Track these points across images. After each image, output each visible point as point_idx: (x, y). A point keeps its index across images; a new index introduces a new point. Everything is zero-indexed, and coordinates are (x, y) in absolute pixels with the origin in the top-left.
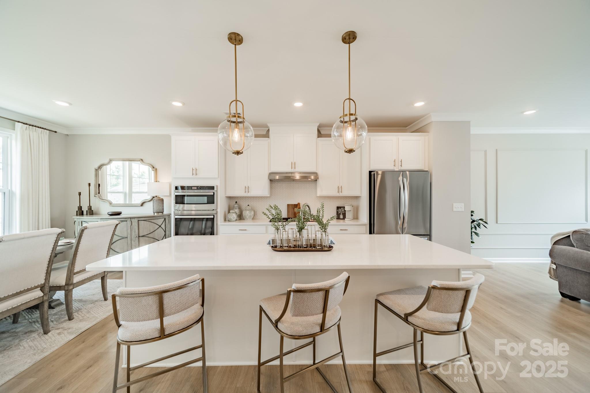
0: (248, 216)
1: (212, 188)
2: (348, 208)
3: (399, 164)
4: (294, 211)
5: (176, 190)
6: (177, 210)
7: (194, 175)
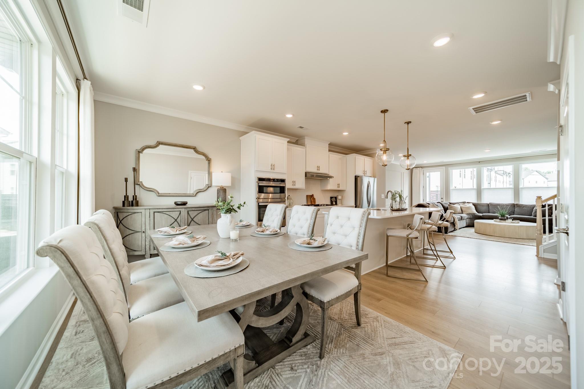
1: (284, 181)
2: (340, 197)
3: (365, 173)
4: (311, 200)
5: (258, 181)
6: (259, 199)
7: (272, 169)
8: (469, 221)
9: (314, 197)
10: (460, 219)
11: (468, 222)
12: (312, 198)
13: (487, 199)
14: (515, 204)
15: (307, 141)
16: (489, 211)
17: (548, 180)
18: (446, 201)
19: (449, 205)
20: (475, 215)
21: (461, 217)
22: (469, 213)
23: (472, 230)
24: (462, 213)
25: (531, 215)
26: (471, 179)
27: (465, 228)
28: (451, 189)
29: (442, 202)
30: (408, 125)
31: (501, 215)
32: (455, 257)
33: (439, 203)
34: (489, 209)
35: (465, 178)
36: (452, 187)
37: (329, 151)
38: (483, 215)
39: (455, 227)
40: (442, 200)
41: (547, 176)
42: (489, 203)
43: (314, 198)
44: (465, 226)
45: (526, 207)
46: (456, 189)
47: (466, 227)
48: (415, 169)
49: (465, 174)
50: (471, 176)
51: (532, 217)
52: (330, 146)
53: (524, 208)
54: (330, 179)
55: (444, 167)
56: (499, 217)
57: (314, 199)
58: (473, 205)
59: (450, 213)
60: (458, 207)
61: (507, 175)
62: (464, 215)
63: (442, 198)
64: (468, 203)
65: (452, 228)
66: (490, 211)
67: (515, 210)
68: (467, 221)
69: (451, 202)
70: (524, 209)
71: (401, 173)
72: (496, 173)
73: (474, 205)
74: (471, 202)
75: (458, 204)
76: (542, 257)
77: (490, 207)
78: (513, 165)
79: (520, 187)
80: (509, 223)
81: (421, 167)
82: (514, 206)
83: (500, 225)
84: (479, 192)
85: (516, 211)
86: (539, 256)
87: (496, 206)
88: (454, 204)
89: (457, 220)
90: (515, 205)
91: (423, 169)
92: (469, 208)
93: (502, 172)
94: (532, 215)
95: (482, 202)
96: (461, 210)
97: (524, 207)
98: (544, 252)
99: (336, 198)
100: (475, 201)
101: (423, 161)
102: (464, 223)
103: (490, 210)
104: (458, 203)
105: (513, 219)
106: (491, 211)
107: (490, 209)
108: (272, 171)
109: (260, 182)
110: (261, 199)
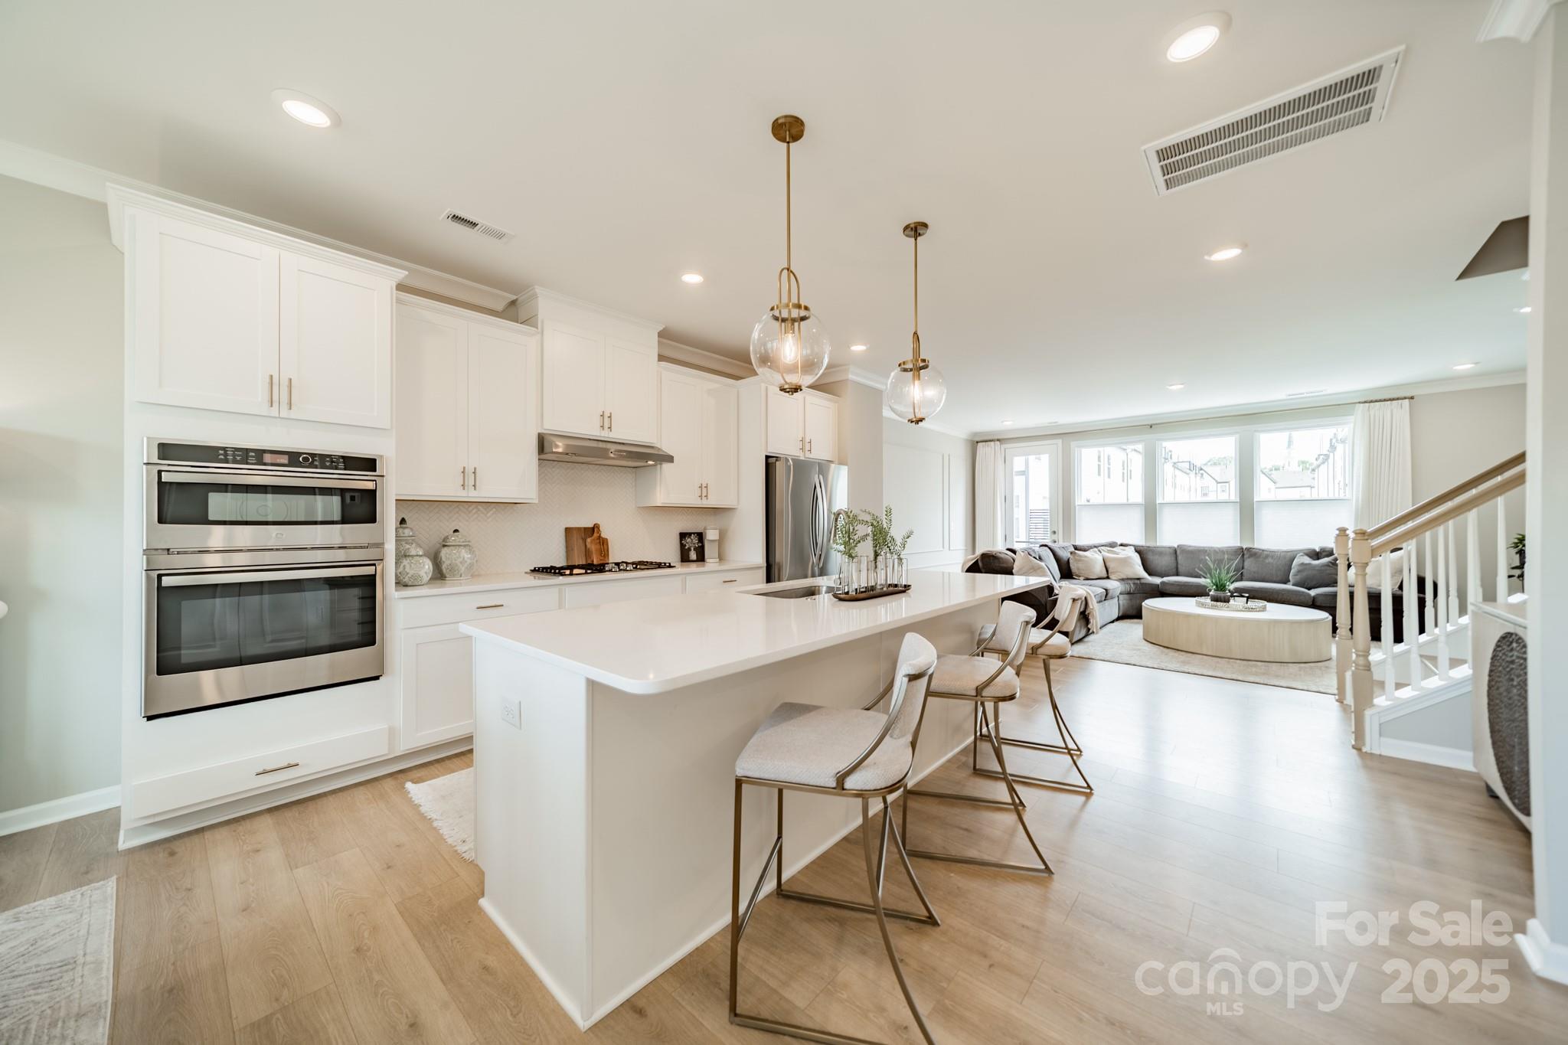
0: (466, 565)
1: (369, 464)
2: (711, 535)
3: (807, 447)
4: (586, 546)
5: (159, 458)
6: (166, 552)
7: (276, 405)
8: (1125, 601)
9: (603, 535)
10: (1104, 598)
11: (1123, 605)
12: (589, 540)
13: (1171, 535)
14: (1244, 547)
15: (545, 306)
16: (1177, 568)
17: (1277, 486)
18: (1064, 542)
19: (1071, 553)
20: (1142, 581)
21: (1106, 590)
22: (1125, 577)
23: (1133, 630)
24: (1108, 578)
25: (1286, 581)
26: (1123, 481)
27: (1116, 623)
28: (1077, 504)
29: (1055, 542)
30: (916, 240)
31: (1217, 586)
32: (1089, 787)
33: (1046, 546)
34: (1177, 563)
35: (1109, 477)
36: (1079, 500)
37: (662, 358)
38: (1162, 583)
39: (1089, 626)
40: (1055, 537)
41: (1275, 475)
42: (1176, 546)
43: (600, 537)
44: (1116, 616)
45: (1272, 557)
46: (1090, 506)
47: (1119, 619)
48: (983, 446)
49: (1109, 469)
50: (1123, 473)
51: (1289, 587)
52: (665, 341)
53: (1267, 561)
54: (666, 466)
55: (1059, 442)
56: (1210, 590)
57: (603, 543)
58: (1136, 551)
59: (1071, 601)
60: (1095, 558)
61: (1196, 473)
62: (1114, 585)
63: (1054, 532)
64: (1121, 545)
65: (1080, 631)
66: (1181, 569)
67: (1246, 567)
68: (1121, 602)
69: (1077, 543)
70: (1269, 563)
71: (941, 458)
72: (1175, 467)
73: (1139, 551)
74: (1131, 543)
75: (1096, 549)
76: (1376, 751)
77: (1180, 558)
78: (1237, 436)
79: (1255, 500)
80: (1237, 610)
81: (998, 440)
82: (1243, 553)
83: (1216, 620)
84: (1151, 513)
85: (1247, 569)
86: (1364, 750)
87: (1196, 554)
88: (1085, 550)
89: (1095, 601)
90: (1245, 552)
91: (1004, 446)
92: (1125, 561)
93: (1187, 465)
94: (1289, 581)
95: (1158, 544)
96: (1104, 568)
97: (1267, 556)
98: (1380, 735)
99: (700, 536)
100: (1141, 542)
101: (1002, 422)
102: (1113, 609)
103: (1179, 566)
104: (1095, 547)
105: (1248, 598)
106: (1184, 568)
107: (1179, 562)
108: (274, 412)
109: (169, 465)
110: (178, 553)
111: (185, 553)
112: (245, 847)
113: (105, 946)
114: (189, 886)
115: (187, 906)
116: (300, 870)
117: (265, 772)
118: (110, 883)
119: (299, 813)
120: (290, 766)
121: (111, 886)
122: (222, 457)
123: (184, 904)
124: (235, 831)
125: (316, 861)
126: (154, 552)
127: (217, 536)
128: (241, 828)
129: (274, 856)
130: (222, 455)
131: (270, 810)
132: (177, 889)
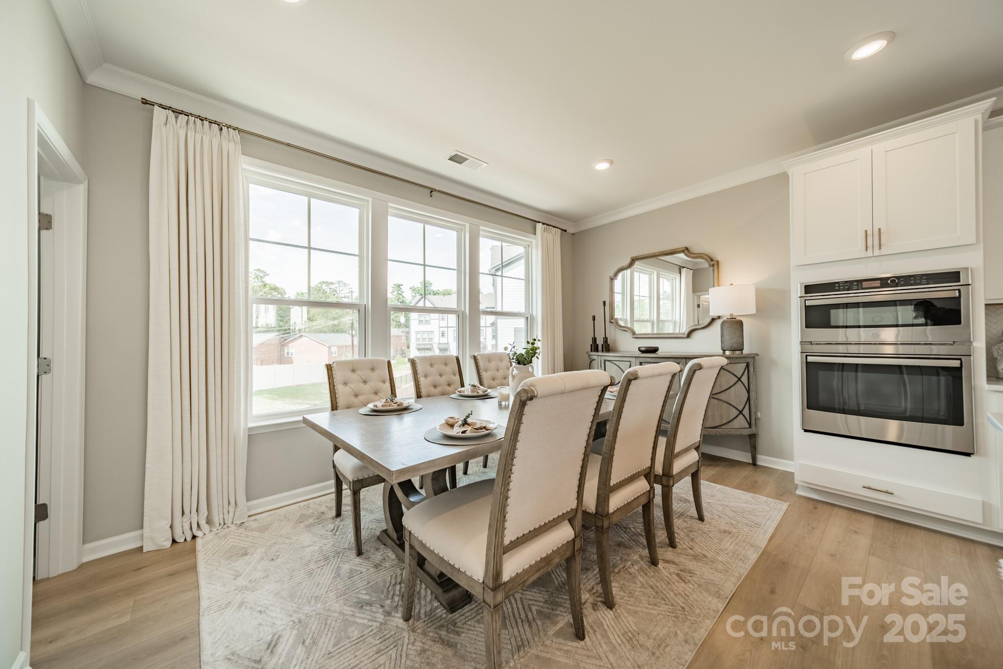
5: (805, 293)
6: (810, 343)
7: (870, 249)
108: (870, 253)
109: (810, 296)
110: (816, 344)
111: (820, 344)
112: (850, 526)
113: (771, 528)
114: (814, 527)
115: (808, 534)
116: (874, 558)
117: (869, 488)
118: (785, 504)
119: (894, 528)
120: (887, 492)
121: (784, 506)
122: (837, 288)
123: (808, 533)
124: (850, 515)
125: (888, 560)
126: (805, 343)
127: (840, 335)
128: (854, 516)
129: (863, 541)
130: (837, 286)
131: (876, 516)
132: (809, 524)
